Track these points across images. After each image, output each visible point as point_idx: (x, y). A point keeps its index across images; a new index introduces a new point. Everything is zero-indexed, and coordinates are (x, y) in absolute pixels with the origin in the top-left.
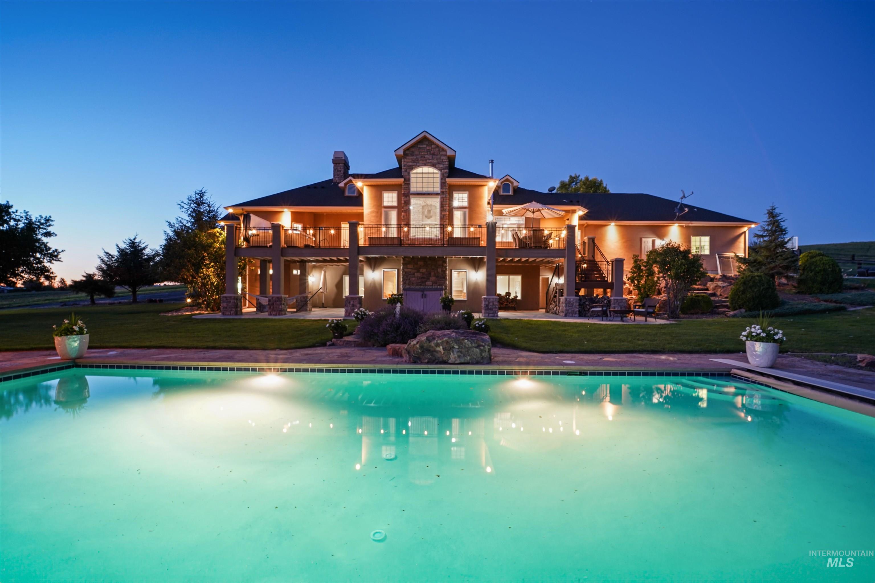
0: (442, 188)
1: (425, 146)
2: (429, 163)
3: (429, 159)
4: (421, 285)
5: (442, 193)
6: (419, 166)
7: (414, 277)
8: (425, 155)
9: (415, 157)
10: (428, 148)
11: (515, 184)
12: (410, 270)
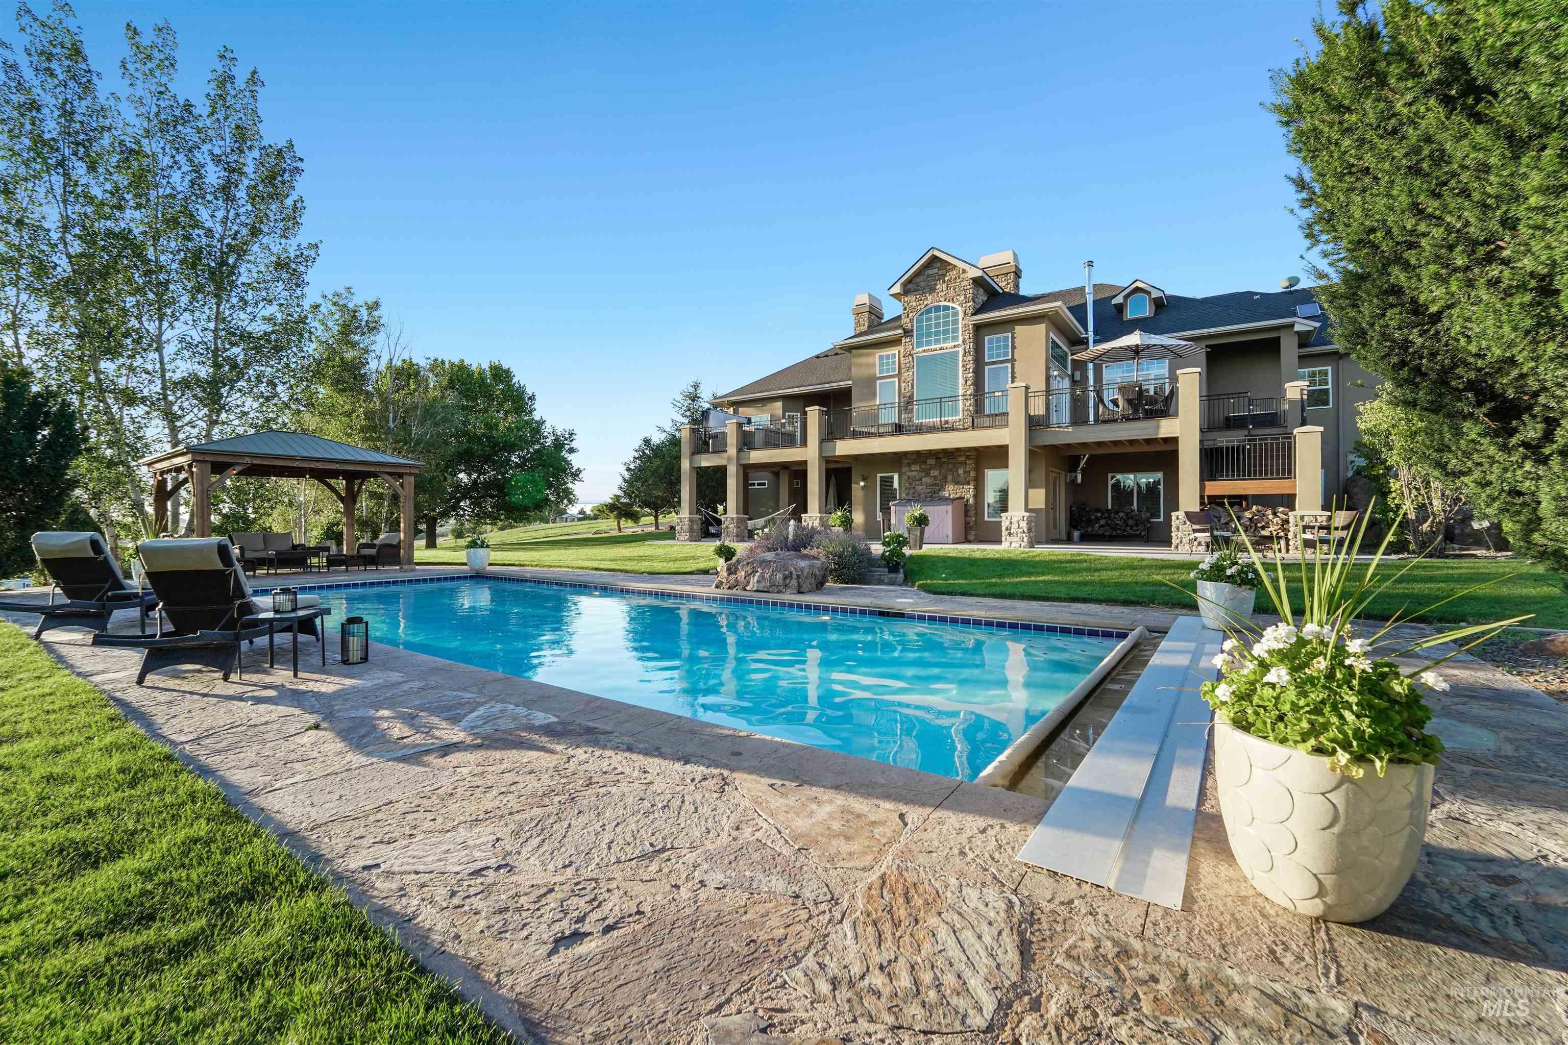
1: (936, 271)
2: (941, 296)
3: (942, 291)
5: (964, 341)
6: (926, 305)
8: (936, 285)
9: (920, 293)
10: (940, 272)
11: (1156, 294)
12: (915, 473)
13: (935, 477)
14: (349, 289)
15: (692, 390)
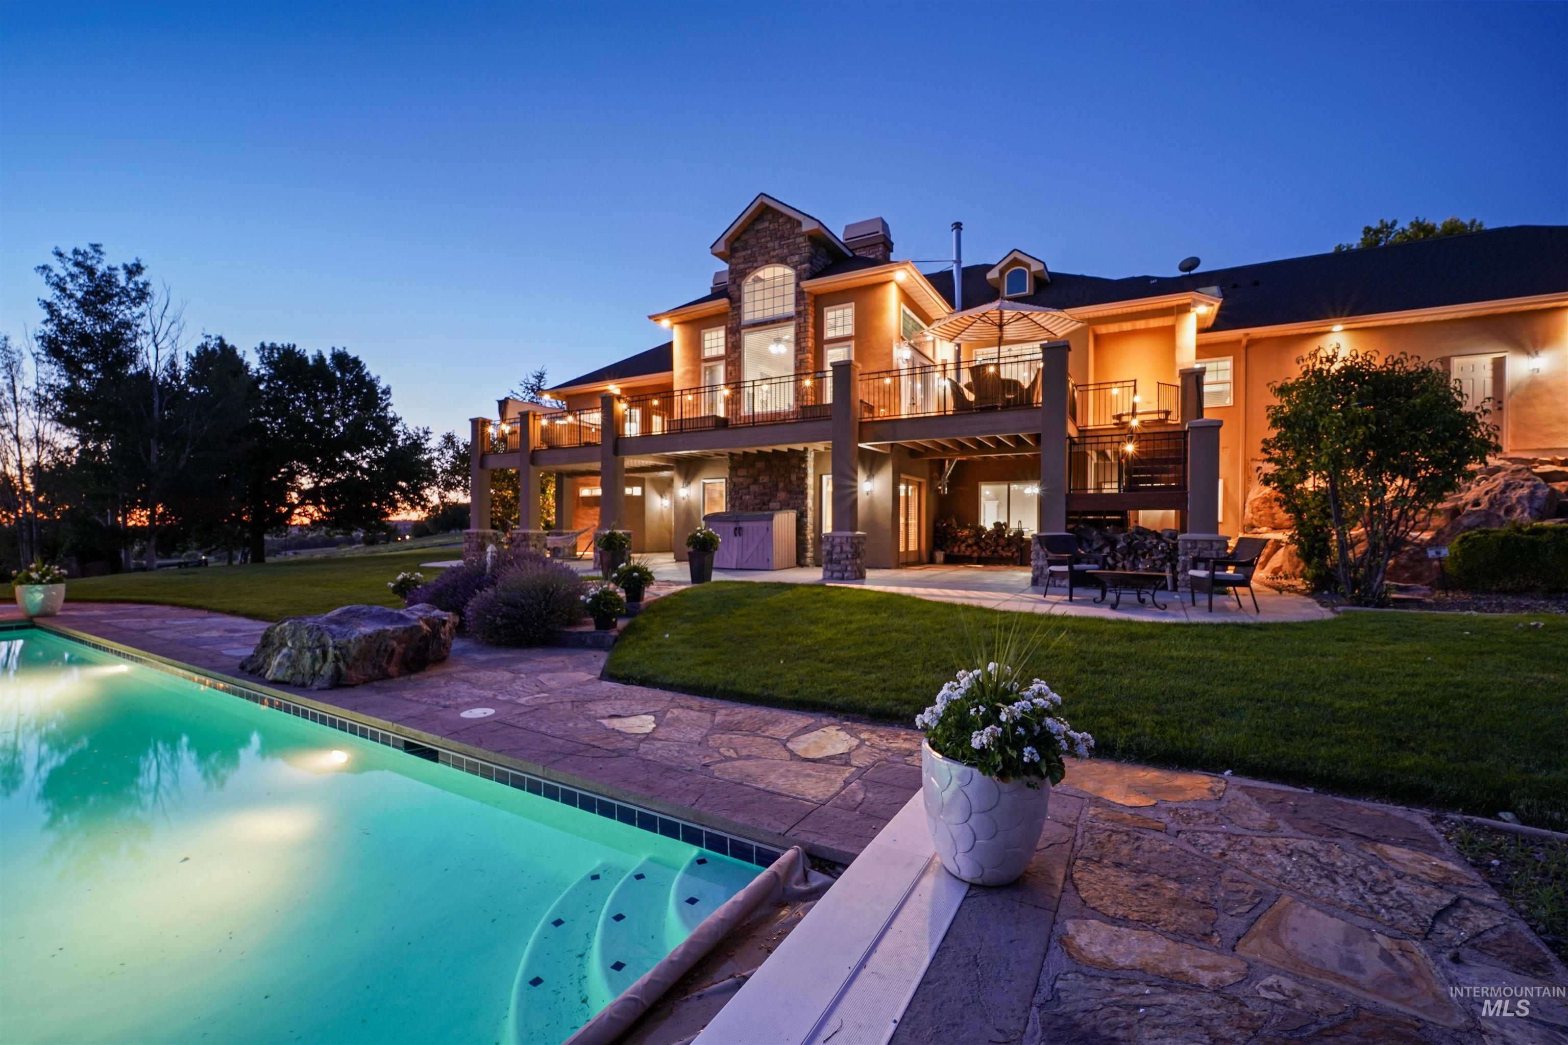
0: (797, 304)
1: (766, 224)
2: (773, 257)
3: (774, 250)
4: (760, 509)
5: (799, 313)
6: (756, 268)
7: (749, 493)
8: (767, 242)
9: (749, 252)
10: (771, 227)
11: (1036, 267)
12: (741, 480)
13: (764, 485)
14: (96, 247)
15: (533, 381)
